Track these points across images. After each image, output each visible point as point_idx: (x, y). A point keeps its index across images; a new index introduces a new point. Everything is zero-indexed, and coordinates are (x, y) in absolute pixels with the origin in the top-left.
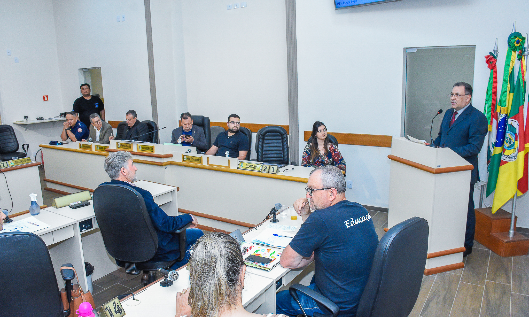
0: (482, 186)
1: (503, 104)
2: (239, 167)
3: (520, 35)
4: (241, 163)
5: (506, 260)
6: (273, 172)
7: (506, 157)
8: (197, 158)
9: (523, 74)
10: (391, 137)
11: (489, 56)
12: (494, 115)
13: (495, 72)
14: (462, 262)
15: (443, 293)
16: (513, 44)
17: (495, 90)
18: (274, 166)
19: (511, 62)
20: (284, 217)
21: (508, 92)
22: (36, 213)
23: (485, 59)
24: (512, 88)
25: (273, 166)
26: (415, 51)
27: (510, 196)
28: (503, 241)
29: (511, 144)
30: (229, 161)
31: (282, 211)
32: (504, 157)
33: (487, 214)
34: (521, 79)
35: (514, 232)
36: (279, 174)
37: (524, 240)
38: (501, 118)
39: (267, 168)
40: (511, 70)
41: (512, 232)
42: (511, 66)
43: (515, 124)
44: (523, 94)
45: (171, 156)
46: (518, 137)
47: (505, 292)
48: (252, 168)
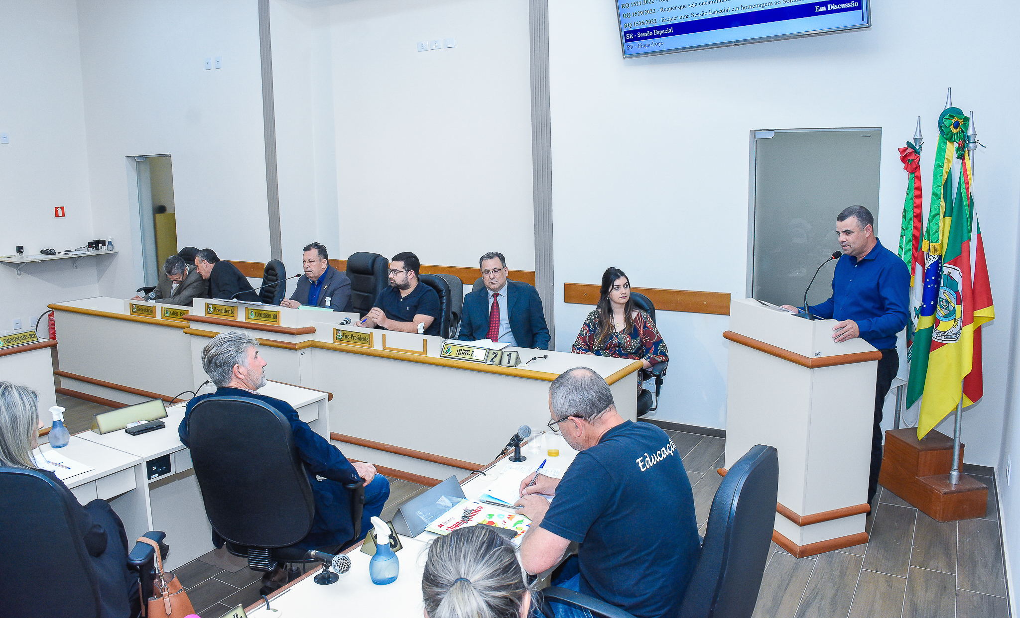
0: (898, 387)
1: (933, 238)
2: (444, 353)
3: (959, 112)
4: (447, 346)
5: (944, 526)
6: (509, 363)
7: (941, 334)
8: (363, 336)
9: (967, 183)
10: (728, 296)
11: (905, 150)
12: (918, 256)
13: (918, 178)
14: (864, 531)
15: (829, 592)
16: (948, 130)
17: (918, 211)
18: (510, 353)
19: (946, 161)
20: (535, 451)
21: (942, 215)
22: (61, 443)
23: (899, 155)
24: (948, 208)
25: (508, 353)
26: (771, 135)
27: (950, 408)
28: (939, 491)
29: (949, 310)
30: (425, 341)
31: (531, 439)
32: (937, 335)
33: (909, 440)
34: (965, 193)
35: (958, 473)
36: (520, 366)
37: (978, 489)
38: (930, 263)
39: (496, 355)
40: (945, 176)
41: (955, 473)
42: (946, 168)
43: (956, 275)
44: (969, 219)
45: (312, 331)
46: (962, 298)
47: (944, 587)
48: (469, 356)
